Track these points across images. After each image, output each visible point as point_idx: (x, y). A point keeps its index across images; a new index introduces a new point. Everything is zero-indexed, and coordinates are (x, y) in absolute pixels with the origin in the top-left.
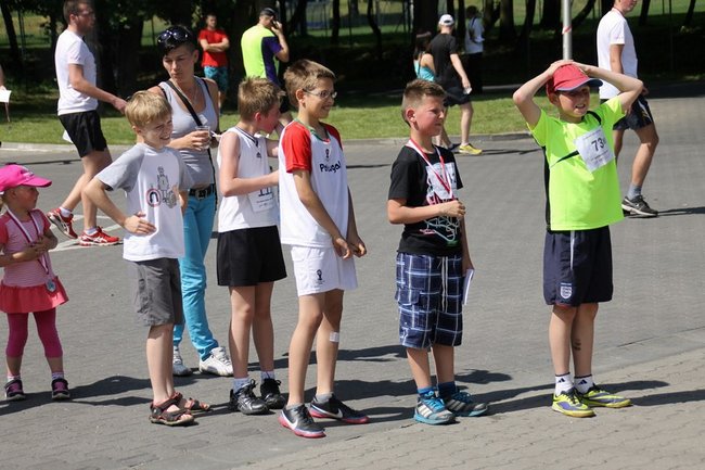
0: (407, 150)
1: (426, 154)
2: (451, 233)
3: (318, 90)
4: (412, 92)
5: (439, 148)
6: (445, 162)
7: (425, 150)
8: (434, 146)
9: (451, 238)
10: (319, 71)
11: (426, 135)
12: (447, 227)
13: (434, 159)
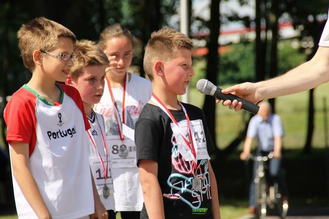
0: (149, 107)
1: (170, 111)
2: (196, 199)
3: (58, 52)
4: (158, 43)
5: (185, 105)
6: (191, 119)
7: (169, 107)
8: (179, 103)
9: (196, 205)
10: (60, 30)
11: (171, 92)
12: (193, 192)
13: (179, 116)
